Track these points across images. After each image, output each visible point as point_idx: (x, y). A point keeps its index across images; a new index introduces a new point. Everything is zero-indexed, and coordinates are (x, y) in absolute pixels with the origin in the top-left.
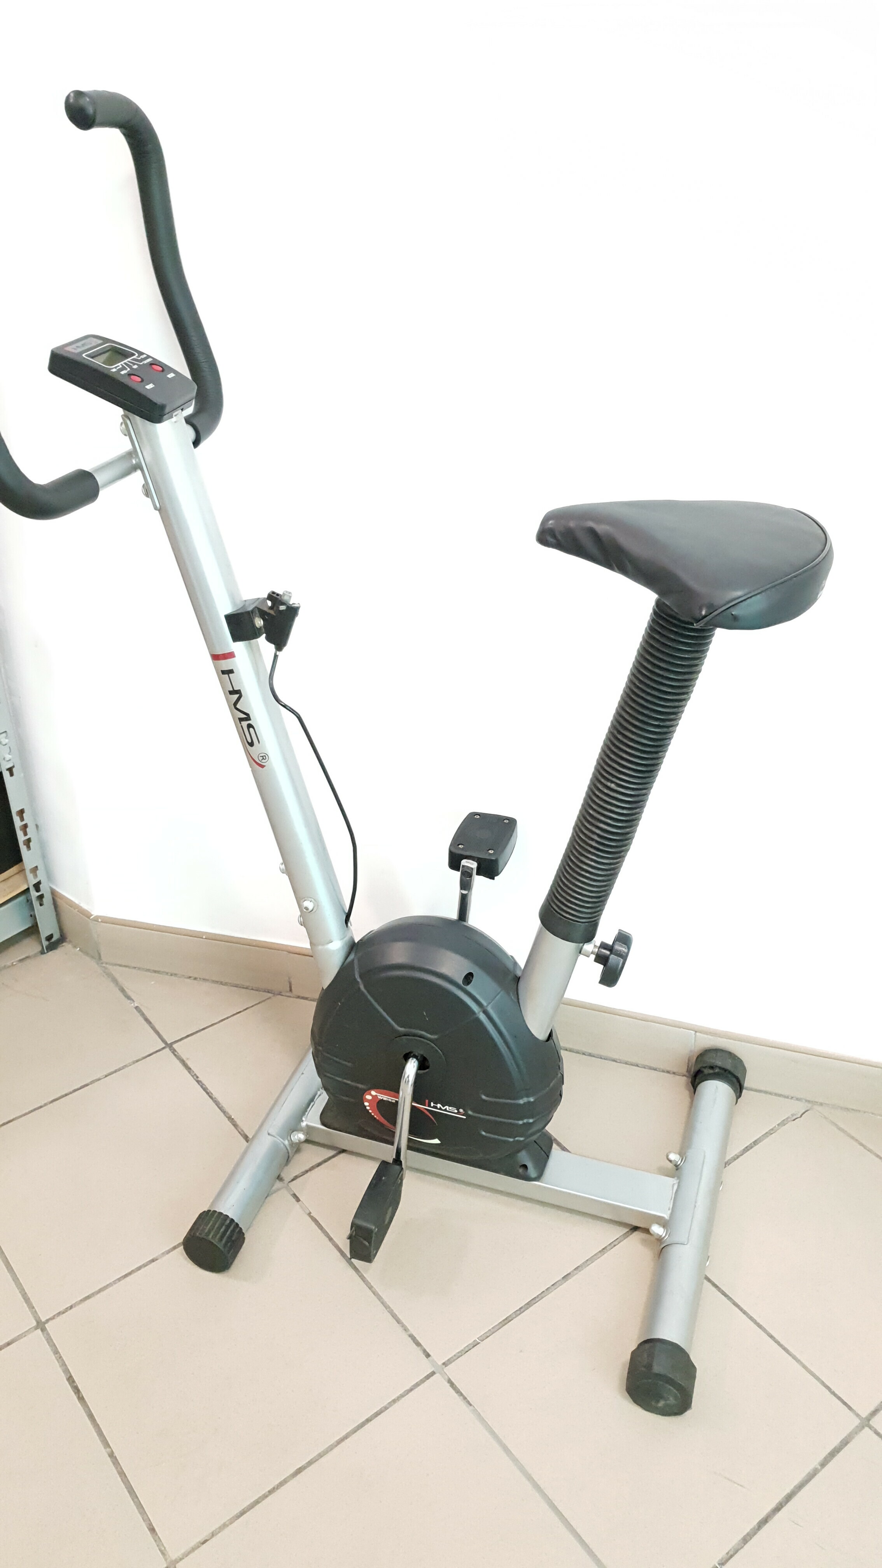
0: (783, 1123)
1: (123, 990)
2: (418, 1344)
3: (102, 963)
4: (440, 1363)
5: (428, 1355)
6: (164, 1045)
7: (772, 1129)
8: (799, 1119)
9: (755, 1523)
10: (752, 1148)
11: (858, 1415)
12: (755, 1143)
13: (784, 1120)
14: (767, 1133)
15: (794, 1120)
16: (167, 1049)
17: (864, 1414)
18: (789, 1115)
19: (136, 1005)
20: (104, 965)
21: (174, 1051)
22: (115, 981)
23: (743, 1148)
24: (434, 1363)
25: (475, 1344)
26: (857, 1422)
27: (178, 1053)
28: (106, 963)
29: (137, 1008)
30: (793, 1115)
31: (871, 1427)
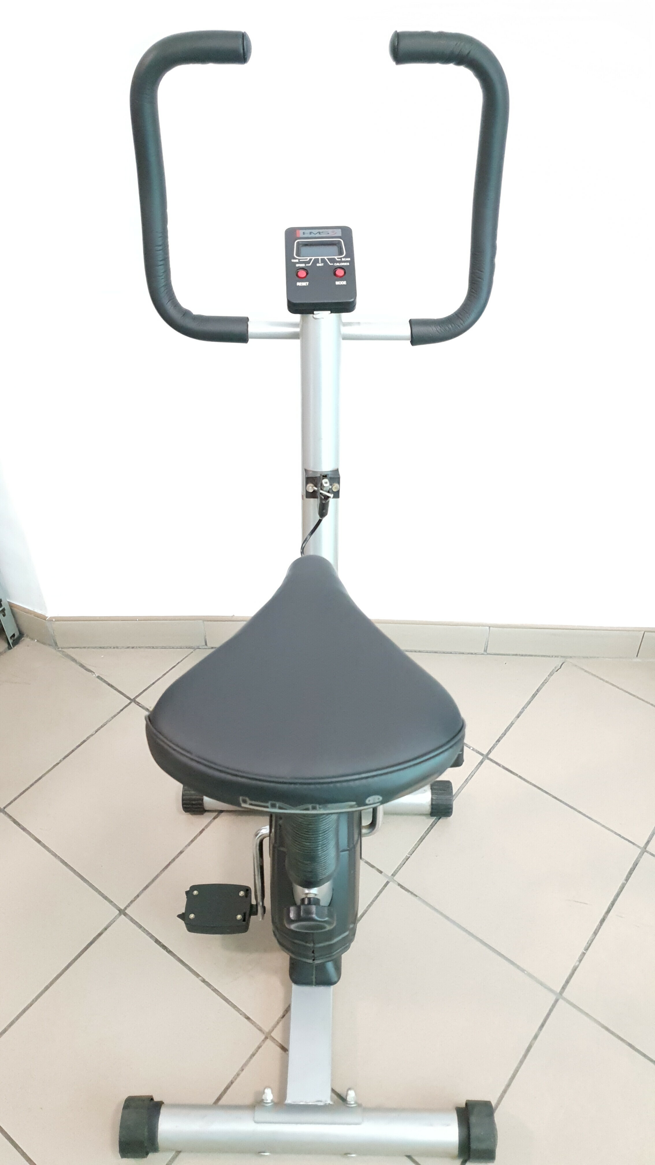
0: (551, 674)
1: (82, 666)
2: (373, 866)
3: (58, 648)
4: (390, 875)
5: (381, 872)
6: (129, 701)
7: (546, 680)
8: (559, 670)
9: (598, 923)
10: (537, 694)
11: (639, 847)
12: (538, 691)
13: (551, 672)
14: (543, 683)
15: (557, 671)
16: (133, 703)
17: (642, 845)
18: (553, 668)
19: (97, 675)
20: (60, 649)
21: (138, 704)
22: (74, 660)
23: (531, 696)
24: (386, 876)
25: (407, 859)
26: (639, 851)
27: (142, 705)
28: (62, 648)
29: (98, 677)
30: (555, 668)
31: (647, 852)
